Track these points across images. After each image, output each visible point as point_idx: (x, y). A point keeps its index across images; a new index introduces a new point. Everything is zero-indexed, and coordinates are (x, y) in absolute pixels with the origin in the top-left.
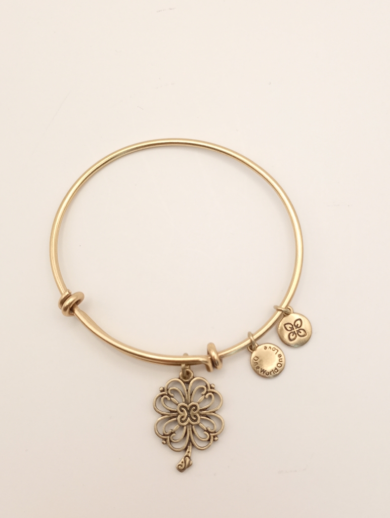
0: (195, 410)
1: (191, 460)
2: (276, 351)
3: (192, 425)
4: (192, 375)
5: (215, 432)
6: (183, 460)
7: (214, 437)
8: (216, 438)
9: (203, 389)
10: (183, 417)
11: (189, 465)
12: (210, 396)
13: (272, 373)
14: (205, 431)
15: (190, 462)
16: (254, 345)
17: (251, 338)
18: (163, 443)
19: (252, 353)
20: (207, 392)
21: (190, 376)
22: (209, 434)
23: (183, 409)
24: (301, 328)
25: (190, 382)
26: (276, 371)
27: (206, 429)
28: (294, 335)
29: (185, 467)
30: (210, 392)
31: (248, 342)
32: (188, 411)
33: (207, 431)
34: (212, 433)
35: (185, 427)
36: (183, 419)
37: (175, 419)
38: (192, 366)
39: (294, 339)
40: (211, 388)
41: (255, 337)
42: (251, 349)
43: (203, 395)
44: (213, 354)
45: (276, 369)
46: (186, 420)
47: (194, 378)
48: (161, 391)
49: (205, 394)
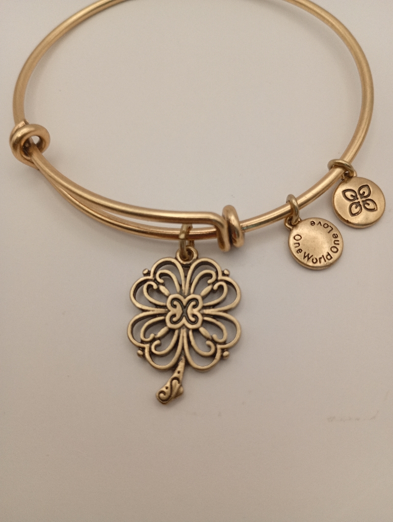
0: (194, 307)
1: (181, 386)
2: (329, 229)
3: (188, 329)
4: (195, 256)
5: (224, 343)
6: (168, 385)
7: (223, 350)
8: (226, 353)
9: (210, 276)
10: (174, 316)
11: (179, 395)
12: (221, 287)
13: (322, 260)
14: (208, 339)
15: (179, 388)
16: (297, 214)
17: (294, 201)
18: (139, 355)
19: (290, 231)
20: (217, 281)
21: (193, 256)
22: (215, 346)
23: (175, 303)
24: (369, 198)
25: (190, 264)
26: (329, 257)
27: (210, 338)
28: (359, 208)
29: (170, 396)
30: (221, 280)
31: (288, 208)
32: (184, 308)
33: (213, 340)
34: (220, 344)
35: (176, 332)
36: (175, 319)
37: (161, 318)
38: (196, 242)
39: (358, 213)
40: (224, 274)
41: (300, 201)
42: (290, 224)
43: (209, 284)
44: (233, 219)
45: (329, 254)
46: (180, 320)
47: (197, 258)
48: (145, 275)
49: (213, 283)
